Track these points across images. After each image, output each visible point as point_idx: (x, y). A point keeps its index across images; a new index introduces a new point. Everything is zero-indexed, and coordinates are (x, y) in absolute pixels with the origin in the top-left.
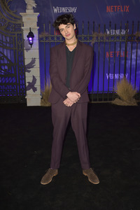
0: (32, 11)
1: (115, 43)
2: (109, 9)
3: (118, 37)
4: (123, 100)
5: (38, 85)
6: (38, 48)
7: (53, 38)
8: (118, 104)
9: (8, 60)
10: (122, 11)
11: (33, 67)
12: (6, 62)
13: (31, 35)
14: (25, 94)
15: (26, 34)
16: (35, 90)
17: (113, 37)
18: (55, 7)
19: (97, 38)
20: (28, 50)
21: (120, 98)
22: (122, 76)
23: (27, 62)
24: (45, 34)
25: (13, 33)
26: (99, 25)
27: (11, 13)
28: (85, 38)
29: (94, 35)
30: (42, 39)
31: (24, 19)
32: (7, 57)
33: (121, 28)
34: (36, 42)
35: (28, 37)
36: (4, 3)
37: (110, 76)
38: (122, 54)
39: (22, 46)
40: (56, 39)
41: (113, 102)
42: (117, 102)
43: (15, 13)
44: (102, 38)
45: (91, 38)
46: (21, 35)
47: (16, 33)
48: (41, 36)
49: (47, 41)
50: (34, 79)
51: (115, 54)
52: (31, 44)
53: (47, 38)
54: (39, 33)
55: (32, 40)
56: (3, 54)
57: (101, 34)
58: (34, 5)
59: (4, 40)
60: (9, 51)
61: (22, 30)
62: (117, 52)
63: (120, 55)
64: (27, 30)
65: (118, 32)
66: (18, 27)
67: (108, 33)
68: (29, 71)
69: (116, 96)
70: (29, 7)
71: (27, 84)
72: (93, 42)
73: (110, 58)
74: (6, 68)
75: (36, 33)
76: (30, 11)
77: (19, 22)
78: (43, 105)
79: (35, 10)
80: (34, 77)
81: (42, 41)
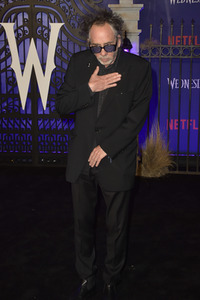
0: (131, 1)
7: (165, 51)
13: (126, 44)
24: (152, 43)
27: (93, 4)
30: (146, 52)
40: (171, 52)
48: (143, 47)
49: (155, 56)
53: (154, 50)
54: (141, 41)
81: (145, 56)
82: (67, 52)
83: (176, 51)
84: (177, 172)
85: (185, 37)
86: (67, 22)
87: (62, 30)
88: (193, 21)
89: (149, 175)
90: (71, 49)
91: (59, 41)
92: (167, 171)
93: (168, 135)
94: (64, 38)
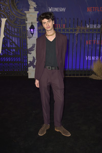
0: (34, 10)
1: (93, 34)
2: (89, 10)
3: (95, 30)
4: (97, 76)
8: (94, 78)
9: (16, 45)
10: (98, 11)
11: (33, 50)
12: (14, 46)
13: (32, 27)
14: (27, 70)
15: (28, 26)
17: (91, 30)
18: (50, 8)
19: (80, 30)
20: (30, 38)
21: (95, 74)
22: (97, 58)
23: (29, 47)
24: (42, 27)
25: (19, 25)
26: (82, 21)
27: (19, 11)
28: (71, 30)
29: (78, 28)
30: (40, 30)
31: (28, 16)
32: (15, 43)
33: (97, 24)
34: (36, 33)
35: (30, 28)
36: (13, 4)
37: (88, 58)
38: (98, 42)
39: (26, 35)
41: (90, 77)
42: (93, 77)
43: (21, 11)
44: (84, 30)
45: (75, 30)
46: (25, 27)
47: (22, 26)
48: (39, 28)
49: (44, 32)
50: (34, 59)
51: (92, 42)
52: (32, 34)
54: (38, 26)
55: (33, 31)
56: (12, 40)
57: (83, 28)
58: (35, 6)
59: (13, 31)
60: (16, 38)
61: (26, 24)
62: (94, 41)
63: (96, 43)
64: (29, 23)
65: (95, 26)
66: (24, 22)
67: (88, 26)
68: (30, 53)
69: (93, 72)
70: (31, 7)
71: (29, 63)
72: (77, 33)
73: (89, 45)
74: (14, 50)
75: (36, 26)
76: (32, 10)
77: (24, 18)
79: (36, 9)
80: (34, 57)
81: (40, 32)
82: (9, 30)
86: (9, 18)
87: (6, 21)
88: (58, 19)
90: (10, 29)
91: (6, 26)
94: (7, 25)
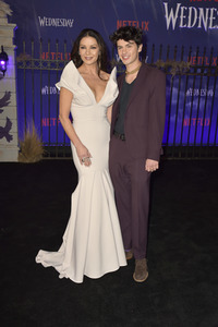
0: (6, 21)
5: (14, 131)
6: (14, 76)
7: (37, 64)
11: (6, 105)
13: (4, 56)
16: (9, 138)
18: (41, 18)
24: (25, 57)
30: (21, 64)
34: (11, 68)
40: (41, 65)
48: (19, 60)
49: (29, 68)
50: (9, 123)
52: (4, 71)
53: (28, 63)
54: (17, 55)
55: (6, 65)
58: (9, 12)
68: (1, 111)
76: (1, 21)
78: (21, 161)
80: (8, 119)
81: (20, 67)
83: (45, 64)
84: (49, 158)
85: (53, 53)
88: (57, 41)
89: (28, 161)
92: (41, 157)
93: (41, 130)
